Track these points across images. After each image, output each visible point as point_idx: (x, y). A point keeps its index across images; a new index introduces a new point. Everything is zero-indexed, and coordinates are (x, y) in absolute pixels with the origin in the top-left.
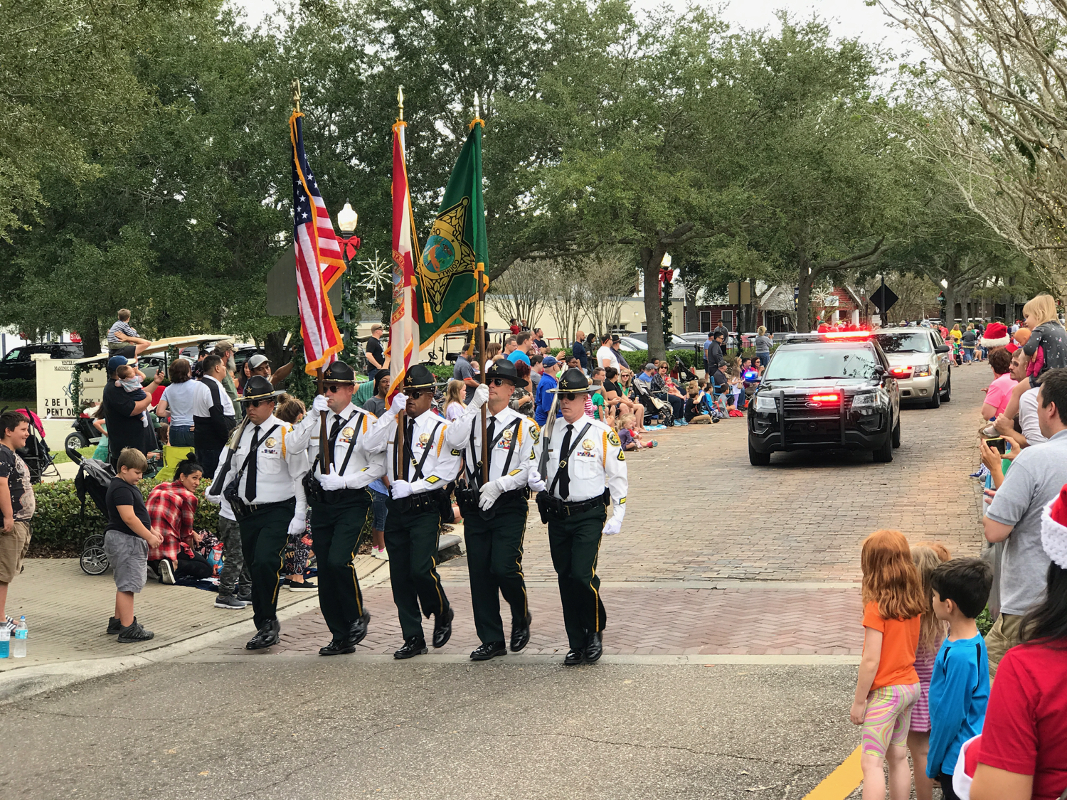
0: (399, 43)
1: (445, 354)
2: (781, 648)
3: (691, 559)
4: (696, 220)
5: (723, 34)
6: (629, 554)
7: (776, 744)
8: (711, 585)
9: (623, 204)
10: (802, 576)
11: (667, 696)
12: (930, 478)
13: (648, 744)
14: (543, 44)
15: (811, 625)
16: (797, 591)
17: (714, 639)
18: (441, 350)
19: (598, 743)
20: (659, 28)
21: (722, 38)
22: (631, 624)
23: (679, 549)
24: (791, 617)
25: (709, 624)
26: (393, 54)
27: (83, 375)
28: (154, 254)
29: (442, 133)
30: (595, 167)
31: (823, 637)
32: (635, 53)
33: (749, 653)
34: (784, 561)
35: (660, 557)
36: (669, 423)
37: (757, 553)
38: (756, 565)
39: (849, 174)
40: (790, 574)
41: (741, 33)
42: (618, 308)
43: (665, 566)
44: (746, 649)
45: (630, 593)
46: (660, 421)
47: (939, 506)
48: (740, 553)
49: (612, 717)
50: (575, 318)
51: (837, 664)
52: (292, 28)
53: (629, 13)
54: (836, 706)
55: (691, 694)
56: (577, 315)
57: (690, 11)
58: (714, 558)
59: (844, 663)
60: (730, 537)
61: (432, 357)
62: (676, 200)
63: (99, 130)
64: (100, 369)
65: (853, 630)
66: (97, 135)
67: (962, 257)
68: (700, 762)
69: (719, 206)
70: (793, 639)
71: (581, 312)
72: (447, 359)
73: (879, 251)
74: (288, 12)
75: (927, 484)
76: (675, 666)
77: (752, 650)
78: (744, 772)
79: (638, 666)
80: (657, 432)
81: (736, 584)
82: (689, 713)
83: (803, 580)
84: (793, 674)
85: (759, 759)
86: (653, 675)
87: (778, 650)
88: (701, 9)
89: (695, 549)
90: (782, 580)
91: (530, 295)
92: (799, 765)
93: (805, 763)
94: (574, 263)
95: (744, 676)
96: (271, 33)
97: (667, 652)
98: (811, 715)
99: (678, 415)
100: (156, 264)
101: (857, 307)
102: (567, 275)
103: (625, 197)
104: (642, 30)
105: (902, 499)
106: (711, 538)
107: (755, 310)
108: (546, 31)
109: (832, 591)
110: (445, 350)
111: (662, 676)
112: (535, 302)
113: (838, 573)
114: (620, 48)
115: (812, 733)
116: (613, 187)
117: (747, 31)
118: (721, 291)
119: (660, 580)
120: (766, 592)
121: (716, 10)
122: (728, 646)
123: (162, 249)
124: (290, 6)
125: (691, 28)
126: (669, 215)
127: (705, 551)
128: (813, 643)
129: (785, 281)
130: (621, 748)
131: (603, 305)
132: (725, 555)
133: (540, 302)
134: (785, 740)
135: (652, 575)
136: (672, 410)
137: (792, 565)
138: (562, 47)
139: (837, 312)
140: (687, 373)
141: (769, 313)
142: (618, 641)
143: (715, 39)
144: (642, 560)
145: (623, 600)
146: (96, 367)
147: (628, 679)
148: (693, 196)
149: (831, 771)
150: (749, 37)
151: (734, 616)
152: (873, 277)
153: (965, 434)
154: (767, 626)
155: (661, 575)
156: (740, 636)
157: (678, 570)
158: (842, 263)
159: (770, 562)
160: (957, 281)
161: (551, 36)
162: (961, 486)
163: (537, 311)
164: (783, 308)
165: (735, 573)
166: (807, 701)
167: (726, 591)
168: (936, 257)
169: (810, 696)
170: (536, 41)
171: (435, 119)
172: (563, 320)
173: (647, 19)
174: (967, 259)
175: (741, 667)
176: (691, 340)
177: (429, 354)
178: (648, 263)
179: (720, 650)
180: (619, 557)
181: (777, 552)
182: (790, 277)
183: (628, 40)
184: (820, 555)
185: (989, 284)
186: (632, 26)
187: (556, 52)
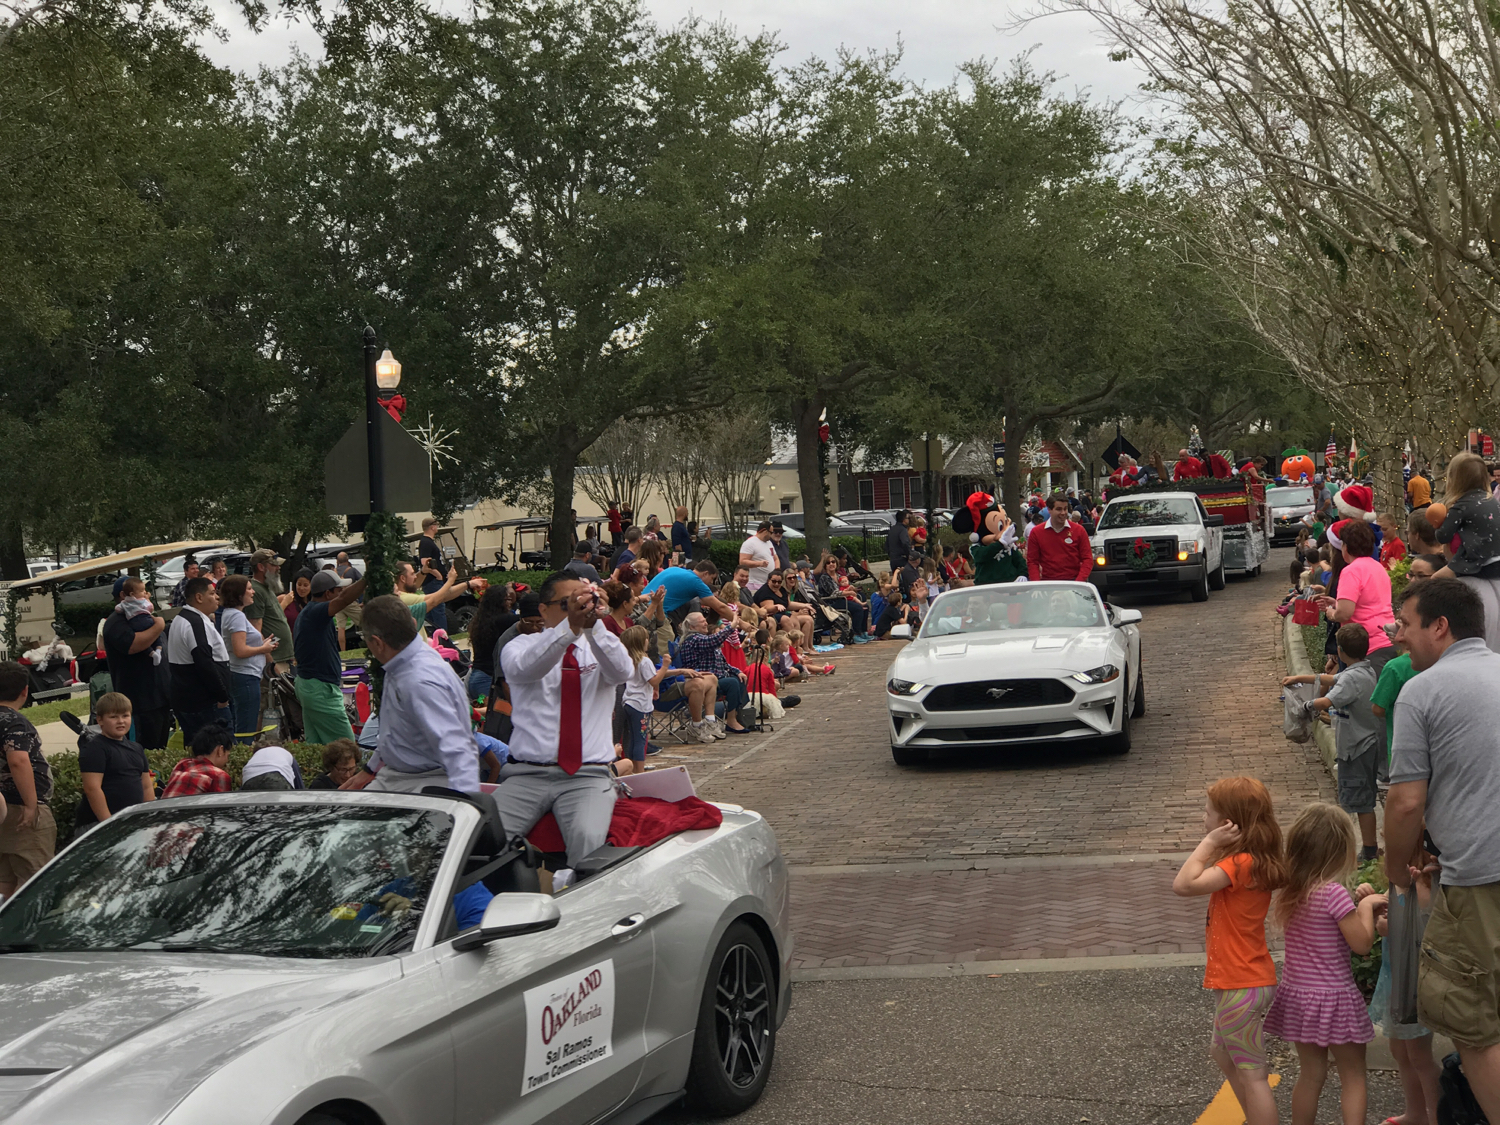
0: (443, 122)
1: (518, 554)
2: (1086, 947)
3: (929, 829)
4: (871, 358)
5: (894, 100)
6: (841, 826)
7: (1116, 1078)
8: (966, 865)
9: (772, 339)
10: (1088, 847)
11: (949, 1019)
12: (1227, 704)
13: (943, 1086)
14: (644, 118)
15: (1118, 915)
16: (1087, 868)
17: (994, 939)
18: (511, 548)
19: (875, 1089)
20: (808, 94)
21: (893, 104)
22: (873, 924)
23: (909, 816)
24: (1090, 903)
25: (978, 918)
26: (434, 139)
27: (21, 603)
28: (106, 428)
29: (504, 246)
30: (732, 288)
31: (1140, 930)
32: (776, 128)
33: (1045, 956)
34: (1058, 828)
35: (886, 829)
36: (847, 640)
37: (1018, 818)
38: (1021, 834)
39: (1078, 287)
40: (1069, 846)
41: (918, 98)
42: (756, 481)
43: (897, 841)
44: (1039, 952)
45: (859, 880)
46: (835, 638)
47: (1248, 742)
48: (994, 819)
49: (883, 1052)
50: (695, 498)
51: (1168, 965)
52: (288, 105)
53: (766, 74)
54: (1183, 1023)
55: (981, 1015)
56: (697, 492)
57: (847, 69)
58: (962, 827)
59: (1178, 965)
60: (975, 797)
61: (500, 560)
62: (842, 330)
63: (74, 263)
64: (44, 594)
65: (1177, 918)
66: (71, 271)
67: (1218, 394)
68: (1019, 1108)
69: (901, 337)
70: (1099, 935)
71: (704, 488)
72: (522, 561)
73: (1113, 390)
74: (282, 81)
75: (1225, 712)
76: (949, 979)
77: (1047, 952)
78: (1084, 1119)
79: (897, 980)
80: (832, 654)
81: (1000, 862)
82: (986, 1042)
83: (1091, 852)
84: (1114, 981)
85: (1099, 1101)
86: (921, 992)
87: (1083, 951)
88: (862, 65)
89: (931, 816)
90: (1061, 853)
91: (633, 469)
92: (1154, 1105)
93: (1162, 1102)
94: (695, 422)
95: (1047, 988)
96: (258, 112)
97: (931, 960)
98: (1153, 1037)
99: (860, 628)
100: (110, 441)
101: (1076, 467)
102: (686, 439)
103: (774, 329)
104: (785, 98)
105: (1195, 735)
106: (949, 799)
107: (937, 476)
108: (649, 101)
109: (1134, 866)
110: (518, 547)
111: (935, 993)
112: (639, 476)
113: (1135, 840)
114: (754, 123)
115: (1161, 1062)
116: (755, 315)
117: (926, 94)
118: (890, 453)
119: (895, 861)
120: (1044, 871)
121: (882, 65)
122: (1013, 947)
123: (116, 421)
124: (284, 75)
125: (851, 93)
126: (834, 353)
127: (947, 819)
128: (1127, 939)
129: (977, 434)
130: (907, 1094)
131: (733, 478)
132: (975, 823)
133: (646, 476)
134: (1127, 1073)
135: (882, 854)
136: (850, 622)
137: (1071, 833)
138: (671, 121)
139: (1048, 474)
140: (858, 569)
141: (955, 479)
142: (860, 948)
143: (885, 107)
144: (862, 834)
145: (851, 890)
146: (38, 591)
147: (891, 1000)
148: (864, 324)
149: (1200, 1112)
150: (928, 103)
151: (1010, 907)
152: (1098, 426)
153: (1257, 640)
154: (1058, 918)
155: (894, 854)
156: (1024, 934)
157: (916, 845)
158: (1064, 409)
159: (1039, 829)
160: (1211, 428)
161: (656, 107)
162: (1269, 713)
163: (642, 490)
164: (977, 471)
165: (995, 846)
166: (1142, 1018)
167: (989, 872)
168: (1183, 395)
169: (1144, 1011)
170: (636, 114)
171: (494, 227)
172: (677, 500)
173: (791, 82)
174: (1225, 396)
175: (1039, 976)
176: (855, 522)
177: (496, 554)
178: (802, 418)
179: (1004, 954)
180: (828, 831)
181: (1045, 815)
182: (984, 429)
183: (765, 111)
184: (1105, 817)
185: (1253, 429)
186: (771, 94)
187: (661, 130)
